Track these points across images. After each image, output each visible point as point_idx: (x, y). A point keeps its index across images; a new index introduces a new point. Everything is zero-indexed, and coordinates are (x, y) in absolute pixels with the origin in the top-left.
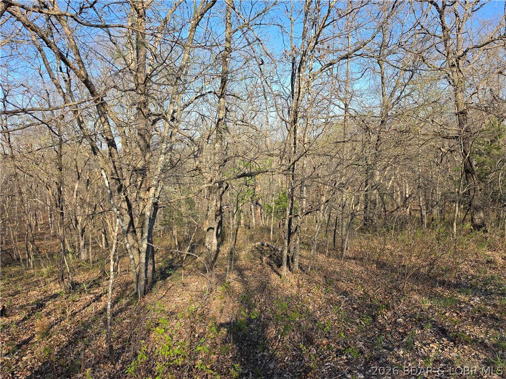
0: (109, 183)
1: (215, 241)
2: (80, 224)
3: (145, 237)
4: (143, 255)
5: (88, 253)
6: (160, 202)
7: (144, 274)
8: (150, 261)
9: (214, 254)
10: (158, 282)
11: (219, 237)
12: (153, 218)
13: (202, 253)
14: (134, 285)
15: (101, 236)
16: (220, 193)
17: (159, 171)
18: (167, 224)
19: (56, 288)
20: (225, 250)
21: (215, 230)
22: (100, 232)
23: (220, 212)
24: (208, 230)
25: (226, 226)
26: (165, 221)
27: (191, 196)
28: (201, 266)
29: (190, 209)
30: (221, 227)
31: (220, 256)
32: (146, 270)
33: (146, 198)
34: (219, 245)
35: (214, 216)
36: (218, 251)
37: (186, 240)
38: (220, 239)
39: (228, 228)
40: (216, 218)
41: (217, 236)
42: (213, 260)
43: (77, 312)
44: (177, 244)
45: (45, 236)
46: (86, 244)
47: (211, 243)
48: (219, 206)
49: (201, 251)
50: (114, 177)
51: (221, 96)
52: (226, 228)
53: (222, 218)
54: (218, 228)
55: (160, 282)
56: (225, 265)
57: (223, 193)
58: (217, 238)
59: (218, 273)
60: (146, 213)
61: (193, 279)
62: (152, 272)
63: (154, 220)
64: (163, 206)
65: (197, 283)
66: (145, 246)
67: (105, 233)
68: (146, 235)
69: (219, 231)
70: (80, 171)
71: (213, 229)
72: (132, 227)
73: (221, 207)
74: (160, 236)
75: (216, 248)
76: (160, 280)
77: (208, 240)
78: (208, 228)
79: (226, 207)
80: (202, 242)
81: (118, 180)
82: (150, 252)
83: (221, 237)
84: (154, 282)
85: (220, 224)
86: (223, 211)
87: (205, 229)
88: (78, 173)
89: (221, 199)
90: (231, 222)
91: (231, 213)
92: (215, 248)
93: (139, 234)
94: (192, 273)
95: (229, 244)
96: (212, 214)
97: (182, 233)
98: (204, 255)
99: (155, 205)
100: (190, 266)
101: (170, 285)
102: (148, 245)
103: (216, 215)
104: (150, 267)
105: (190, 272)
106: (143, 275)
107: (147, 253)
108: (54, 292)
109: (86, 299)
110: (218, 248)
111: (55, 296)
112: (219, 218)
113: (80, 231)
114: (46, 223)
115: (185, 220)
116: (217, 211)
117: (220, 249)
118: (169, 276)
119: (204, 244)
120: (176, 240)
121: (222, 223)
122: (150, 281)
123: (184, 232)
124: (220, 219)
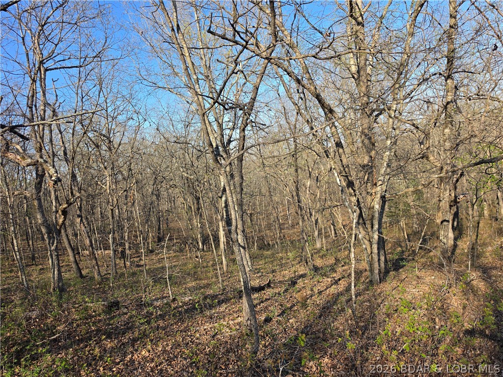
0: (340, 180)
1: (451, 235)
2: (313, 216)
3: (375, 229)
4: (375, 246)
5: (322, 241)
6: (387, 196)
7: (377, 263)
8: (382, 252)
9: (450, 249)
10: (391, 273)
11: (455, 229)
12: (382, 211)
13: (436, 247)
14: (368, 273)
15: (330, 227)
16: (454, 181)
17: (385, 165)
18: (392, 216)
19: (302, 270)
20: (464, 245)
21: (451, 222)
22: (328, 223)
23: (455, 202)
24: (442, 222)
25: (464, 217)
26: (391, 212)
27: (420, 187)
28: (436, 261)
29: (419, 199)
30: (458, 219)
31: (458, 251)
32: (379, 260)
33: (374, 192)
34: (456, 239)
35: (448, 207)
36: (455, 246)
37: (416, 234)
38: (457, 232)
39: (467, 220)
40: (450, 209)
41: (454, 228)
42: (450, 255)
43: (323, 291)
44: (406, 237)
45: (286, 226)
46: (320, 234)
47: (446, 237)
48: (453, 195)
49: (435, 245)
50: (343, 174)
51: (449, 77)
52: (465, 220)
53: (457, 208)
54: (453, 221)
55: (392, 273)
56: (466, 261)
57: (457, 181)
58: (454, 231)
59: (457, 269)
60: (375, 206)
61: (428, 273)
62: (384, 263)
63: (383, 212)
64: (391, 199)
65: (433, 277)
66: (376, 237)
67: (333, 225)
68: (376, 227)
69: (455, 223)
70: (310, 170)
71: (448, 221)
72: (361, 219)
73: (456, 197)
74: (386, 228)
75: (453, 243)
76: (393, 271)
77: (442, 233)
78: (441, 220)
79: (462, 196)
80: (435, 235)
81: (347, 176)
82: (381, 243)
83: (459, 231)
84: (387, 272)
85: (456, 215)
86: (458, 200)
87: (439, 221)
88: (310, 172)
89: (455, 188)
90: (470, 212)
91: (469, 203)
92: (451, 242)
93: (369, 226)
94: (426, 267)
95: (469, 238)
96: (445, 204)
97: (411, 224)
98: (439, 249)
99: (383, 198)
100: (423, 260)
101: (404, 277)
102: (379, 236)
103: (451, 206)
104: (383, 258)
105: (424, 266)
106: (376, 265)
107: (378, 244)
108: (300, 273)
109: (328, 281)
110: (455, 242)
111: (303, 276)
112: (454, 208)
113: (314, 222)
114: (285, 215)
115: (413, 211)
116: (451, 201)
117: (458, 243)
118: (401, 268)
119: (438, 238)
120: (405, 232)
121: (458, 214)
122: (383, 270)
123: (413, 224)
124: (455, 210)
